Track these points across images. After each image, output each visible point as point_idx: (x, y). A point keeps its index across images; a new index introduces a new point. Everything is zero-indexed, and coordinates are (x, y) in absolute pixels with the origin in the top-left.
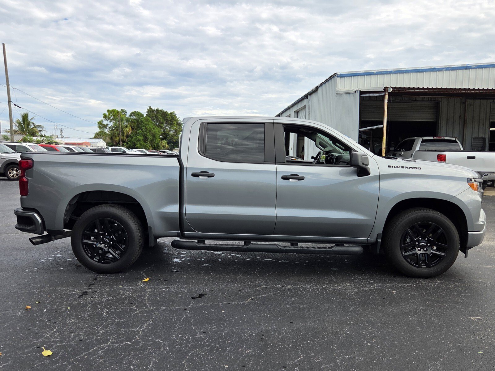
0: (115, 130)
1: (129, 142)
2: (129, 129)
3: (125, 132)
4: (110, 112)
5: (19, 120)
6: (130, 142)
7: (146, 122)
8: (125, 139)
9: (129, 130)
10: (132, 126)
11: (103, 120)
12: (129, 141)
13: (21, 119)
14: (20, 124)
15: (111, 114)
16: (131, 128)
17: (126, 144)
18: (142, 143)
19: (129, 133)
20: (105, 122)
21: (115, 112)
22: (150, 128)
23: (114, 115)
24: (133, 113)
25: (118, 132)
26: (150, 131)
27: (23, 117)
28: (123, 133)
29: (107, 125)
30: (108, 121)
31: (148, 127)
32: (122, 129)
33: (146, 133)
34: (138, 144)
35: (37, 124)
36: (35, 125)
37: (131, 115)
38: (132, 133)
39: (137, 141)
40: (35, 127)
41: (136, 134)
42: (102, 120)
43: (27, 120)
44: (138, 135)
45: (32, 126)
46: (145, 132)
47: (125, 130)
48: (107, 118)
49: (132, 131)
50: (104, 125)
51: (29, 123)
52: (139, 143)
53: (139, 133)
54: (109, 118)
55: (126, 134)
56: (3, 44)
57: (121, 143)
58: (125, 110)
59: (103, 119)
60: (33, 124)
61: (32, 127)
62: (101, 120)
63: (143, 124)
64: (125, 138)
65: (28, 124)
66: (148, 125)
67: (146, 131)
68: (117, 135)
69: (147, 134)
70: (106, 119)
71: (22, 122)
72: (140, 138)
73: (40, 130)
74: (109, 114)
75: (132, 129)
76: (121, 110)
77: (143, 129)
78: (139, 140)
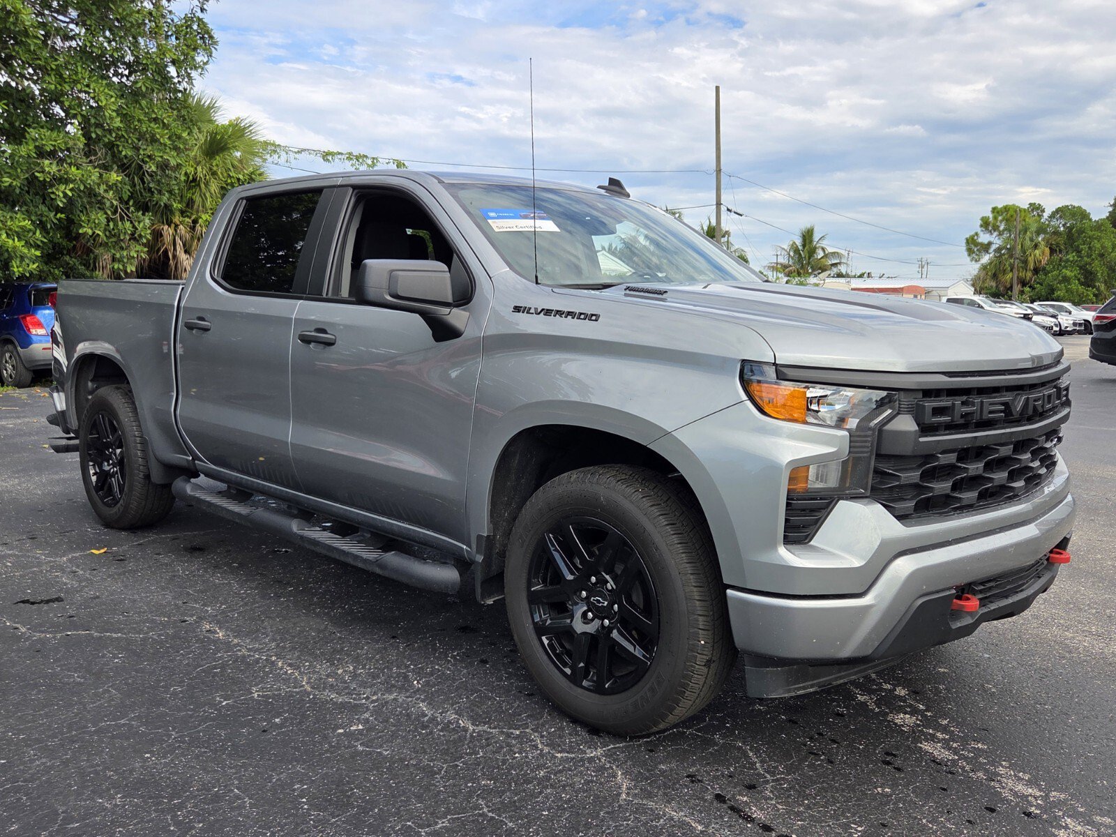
0: (1006, 256)
1: (1038, 285)
2: (1043, 253)
3: (1031, 259)
4: (998, 212)
5: (794, 243)
6: (1042, 285)
7: (1093, 232)
8: (1028, 278)
9: (1041, 255)
10: (1051, 244)
11: (979, 232)
12: (1038, 283)
13: (799, 242)
14: (796, 251)
15: (1000, 218)
16: (1047, 251)
17: (1028, 289)
18: (1075, 286)
19: (1041, 261)
20: (984, 238)
21: (1011, 212)
22: (1103, 247)
23: (1006, 217)
24: (1061, 212)
25: (1012, 261)
26: (1102, 255)
27: (804, 235)
28: (1025, 262)
29: (990, 244)
30: (991, 234)
31: (1098, 246)
32: (1024, 252)
33: (1089, 260)
34: (1060, 290)
35: (830, 250)
36: (827, 252)
37: (1052, 216)
38: (1050, 262)
39: (1060, 282)
40: (826, 256)
41: (1060, 265)
42: (977, 234)
43: (811, 241)
44: (1065, 267)
45: (820, 254)
46: (1085, 259)
47: (1031, 255)
48: (990, 228)
49: (1051, 256)
50: (982, 244)
51: (815, 248)
52: (1065, 286)
53: (1067, 261)
54: (996, 228)
55: (1031, 266)
56: (717, 88)
57: (1017, 288)
58: (1040, 205)
59: (979, 230)
60: (823, 249)
61: (819, 257)
62: (973, 233)
63: (1085, 237)
64: (1029, 274)
65: (812, 252)
66: (1099, 239)
67: (1089, 256)
68: (1009, 269)
69: (1090, 264)
70: (987, 229)
71: (800, 248)
72: (1068, 273)
73: (835, 262)
74: (995, 218)
75: (1052, 251)
76: (1030, 204)
77: (1082, 249)
78: (1066, 280)
